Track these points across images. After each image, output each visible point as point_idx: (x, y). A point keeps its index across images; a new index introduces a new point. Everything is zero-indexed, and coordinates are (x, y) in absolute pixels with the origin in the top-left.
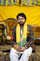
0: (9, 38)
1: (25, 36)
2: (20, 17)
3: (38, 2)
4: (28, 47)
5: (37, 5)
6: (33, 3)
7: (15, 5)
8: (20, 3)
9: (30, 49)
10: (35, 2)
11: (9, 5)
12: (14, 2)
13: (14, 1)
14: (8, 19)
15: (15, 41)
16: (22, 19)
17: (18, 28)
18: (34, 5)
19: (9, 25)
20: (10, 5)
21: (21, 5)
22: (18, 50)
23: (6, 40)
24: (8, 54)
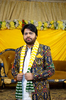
3: (50, 24)
5: (49, 28)
6: (43, 25)
7: (16, 28)
20: (9, 28)
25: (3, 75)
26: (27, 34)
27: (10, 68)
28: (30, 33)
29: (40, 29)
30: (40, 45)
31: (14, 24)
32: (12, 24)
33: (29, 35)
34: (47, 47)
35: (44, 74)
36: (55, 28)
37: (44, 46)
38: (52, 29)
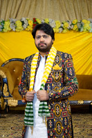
3: (73, 24)
5: (70, 29)
6: (62, 25)
7: (24, 30)
10: (67, 25)
12: (23, 25)
13: (23, 23)
19: (12, 73)
20: (14, 30)
25: (6, 94)
26: (39, 37)
27: (16, 84)
28: (44, 36)
29: (58, 31)
30: (58, 52)
31: (21, 23)
32: (19, 24)
33: (42, 39)
34: (68, 55)
35: (63, 92)
36: (79, 30)
37: (64, 54)
38: (74, 31)
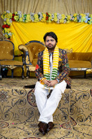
0: (32, 68)
1: (56, 65)
2: (49, 38)
3: (74, 17)
4: (61, 80)
5: (72, 21)
6: (66, 18)
7: (40, 21)
8: (47, 18)
9: (64, 84)
10: (70, 17)
11: (31, 22)
13: (39, 16)
14: (30, 42)
15: (42, 72)
16: (51, 40)
17: (46, 53)
18: (68, 22)
19: (32, 50)
20: (33, 21)
21: (50, 21)
22: (46, 85)
23: (29, 71)
24: (31, 91)
26: (48, 40)
27: (34, 57)
29: (63, 21)
36: (78, 21)
37: (63, 51)
38: (75, 22)
